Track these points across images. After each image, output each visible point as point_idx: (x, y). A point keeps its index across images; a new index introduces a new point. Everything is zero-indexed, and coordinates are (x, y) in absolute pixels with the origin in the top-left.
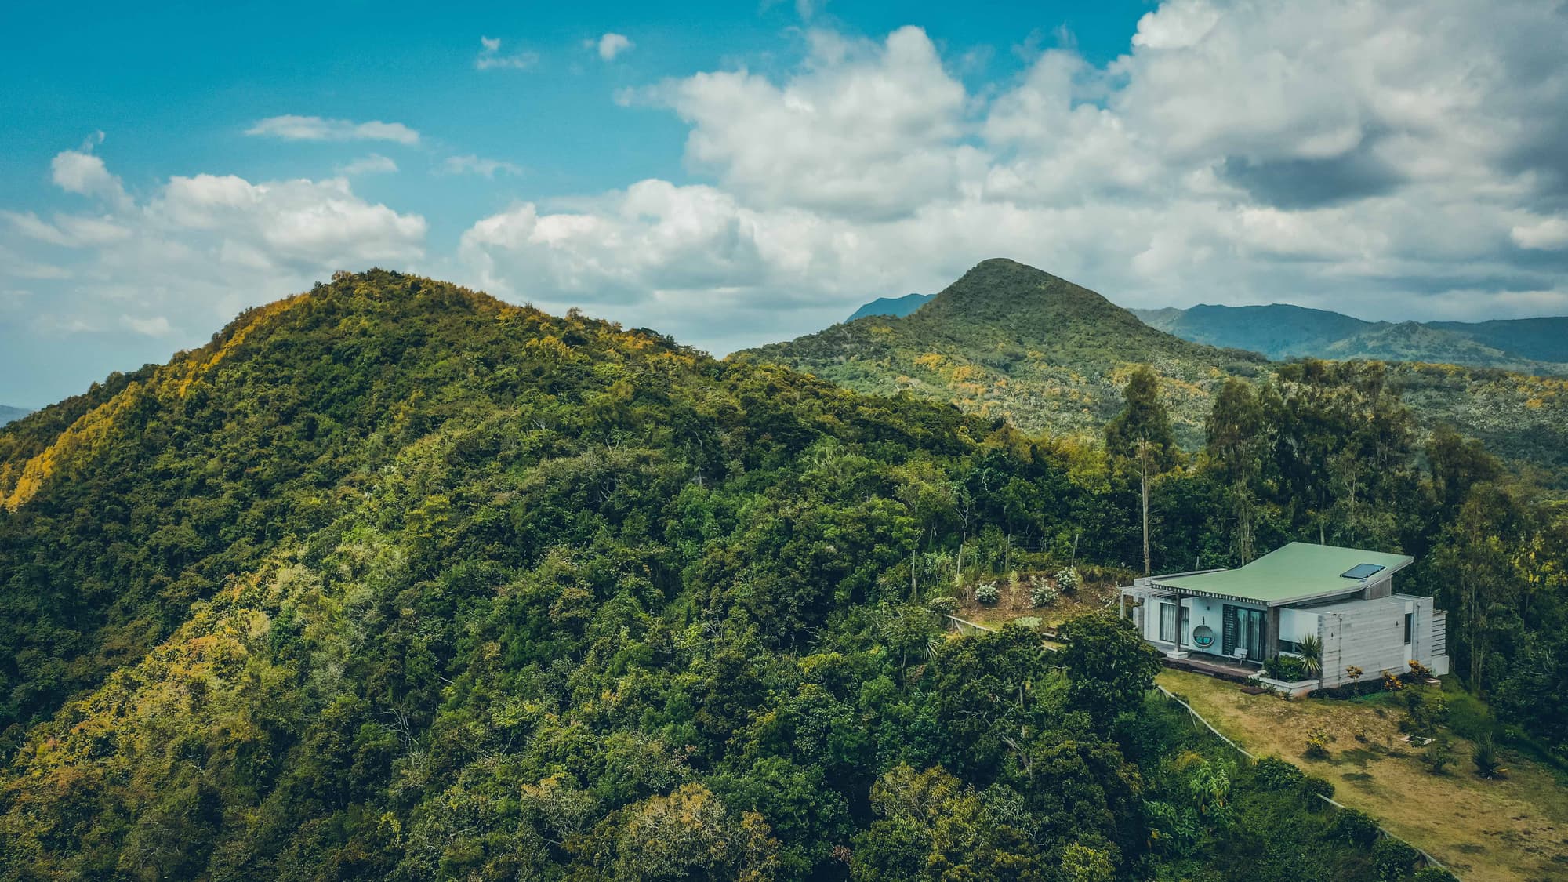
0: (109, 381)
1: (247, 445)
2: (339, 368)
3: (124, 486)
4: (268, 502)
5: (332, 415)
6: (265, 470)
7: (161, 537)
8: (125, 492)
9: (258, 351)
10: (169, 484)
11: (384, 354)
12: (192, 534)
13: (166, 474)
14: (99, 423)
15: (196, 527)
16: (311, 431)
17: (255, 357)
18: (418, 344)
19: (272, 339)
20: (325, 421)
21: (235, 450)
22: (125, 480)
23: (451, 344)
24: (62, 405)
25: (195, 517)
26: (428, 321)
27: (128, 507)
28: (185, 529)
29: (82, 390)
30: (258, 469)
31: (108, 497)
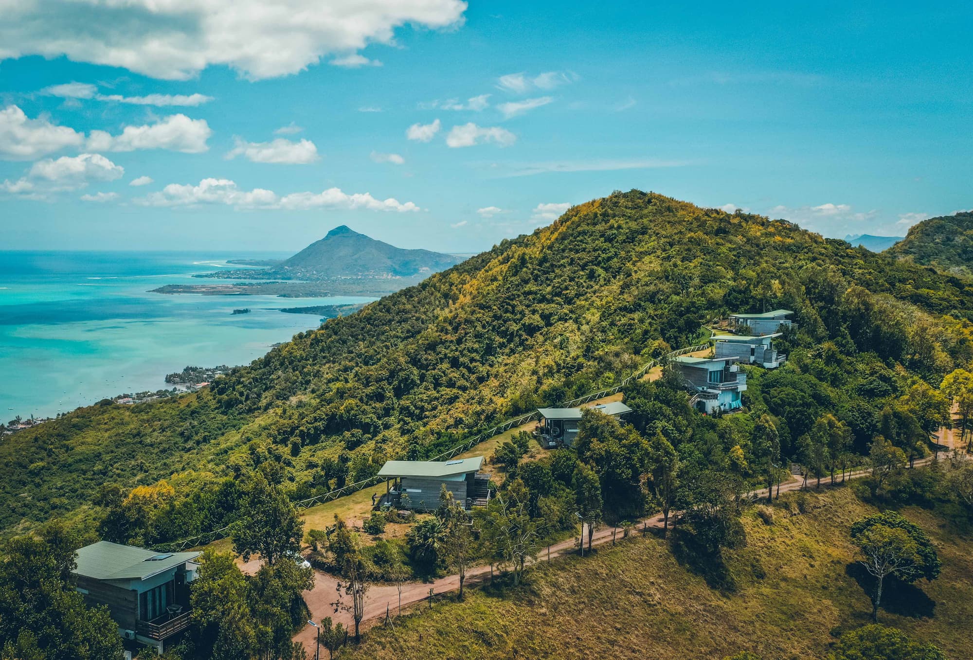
0: (502, 244)
1: (565, 281)
2: (607, 245)
3: (512, 297)
4: (571, 306)
5: (602, 267)
6: (571, 293)
7: (526, 321)
8: (512, 300)
9: (572, 235)
10: (531, 297)
11: (628, 238)
12: (539, 319)
13: (531, 293)
14: (497, 268)
15: (541, 316)
16: (592, 276)
17: (571, 238)
18: (643, 233)
19: (579, 229)
20: (600, 271)
21: (559, 282)
22: (513, 295)
23: (658, 234)
24: (478, 256)
25: (540, 312)
26: (651, 221)
27: (514, 307)
28: (537, 317)
29: (489, 249)
30: (568, 291)
31: (506, 302)
